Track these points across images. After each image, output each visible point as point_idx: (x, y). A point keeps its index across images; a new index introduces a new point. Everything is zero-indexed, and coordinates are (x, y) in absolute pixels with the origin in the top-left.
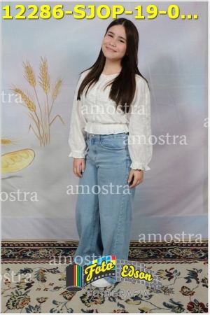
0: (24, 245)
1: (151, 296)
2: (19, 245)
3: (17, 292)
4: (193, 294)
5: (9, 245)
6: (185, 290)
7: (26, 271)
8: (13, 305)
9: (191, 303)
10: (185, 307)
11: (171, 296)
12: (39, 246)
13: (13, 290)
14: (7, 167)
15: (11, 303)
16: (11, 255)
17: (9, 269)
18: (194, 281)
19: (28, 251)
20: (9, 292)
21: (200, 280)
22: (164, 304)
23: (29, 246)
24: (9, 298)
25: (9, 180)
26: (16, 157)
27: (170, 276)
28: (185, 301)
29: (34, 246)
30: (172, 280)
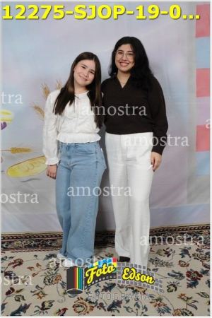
0: (43, 237)
1: (157, 269)
2: (39, 237)
3: (49, 273)
4: (188, 265)
5: (30, 237)
6: (182, 263)
7: (51, 256)
8: (49, 282)
9: (188, 272)
10: (185, 275)
11: (172, 268)
12: (56, 236)
13: (46, 272)
14: (27, 171)
15: (47, 280)
16: (35, 245)
17: (36, 256)
18: (186, 256)
19: (47, 241)
20: (42, 273)
21: (191, 255)
22: (169, 274)
23: (47, 237)
24: (44, 277)
25: (29, 182)
26: (35, 163)
27: (168, 254)
28: (184, 271)
29: (52, 237)
30: (170, 256)
